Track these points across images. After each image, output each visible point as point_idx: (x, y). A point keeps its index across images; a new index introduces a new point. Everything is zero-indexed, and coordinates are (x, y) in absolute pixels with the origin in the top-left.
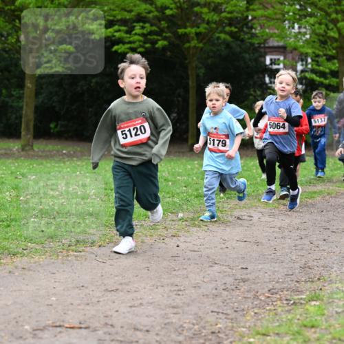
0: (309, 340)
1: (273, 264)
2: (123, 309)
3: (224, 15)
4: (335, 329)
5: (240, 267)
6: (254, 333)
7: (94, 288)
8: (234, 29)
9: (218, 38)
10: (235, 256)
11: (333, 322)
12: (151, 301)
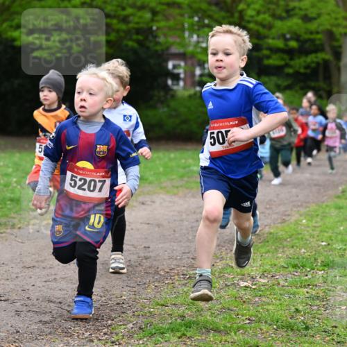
0: (202, 310)
1: (173, 244)
2: (38, 284)
3: (131, 25)
4: (225, 299)
5: (143, 246)
6: (154, 304)
7: (13, 265)
8: (140, 37)
9: (127, 46)
10: (139, 236)
11: (223, 293)
12: (63, 276)
